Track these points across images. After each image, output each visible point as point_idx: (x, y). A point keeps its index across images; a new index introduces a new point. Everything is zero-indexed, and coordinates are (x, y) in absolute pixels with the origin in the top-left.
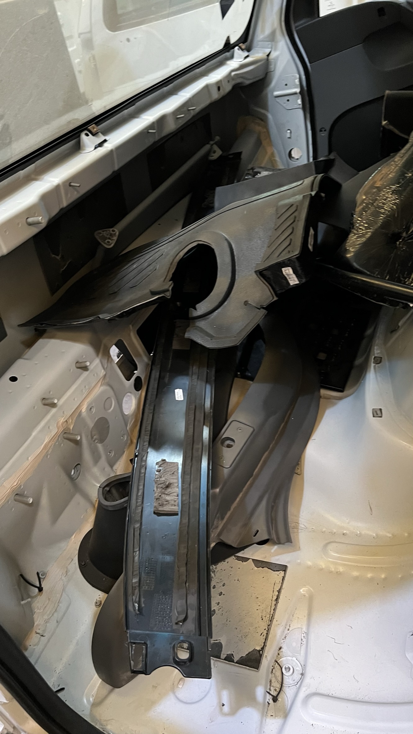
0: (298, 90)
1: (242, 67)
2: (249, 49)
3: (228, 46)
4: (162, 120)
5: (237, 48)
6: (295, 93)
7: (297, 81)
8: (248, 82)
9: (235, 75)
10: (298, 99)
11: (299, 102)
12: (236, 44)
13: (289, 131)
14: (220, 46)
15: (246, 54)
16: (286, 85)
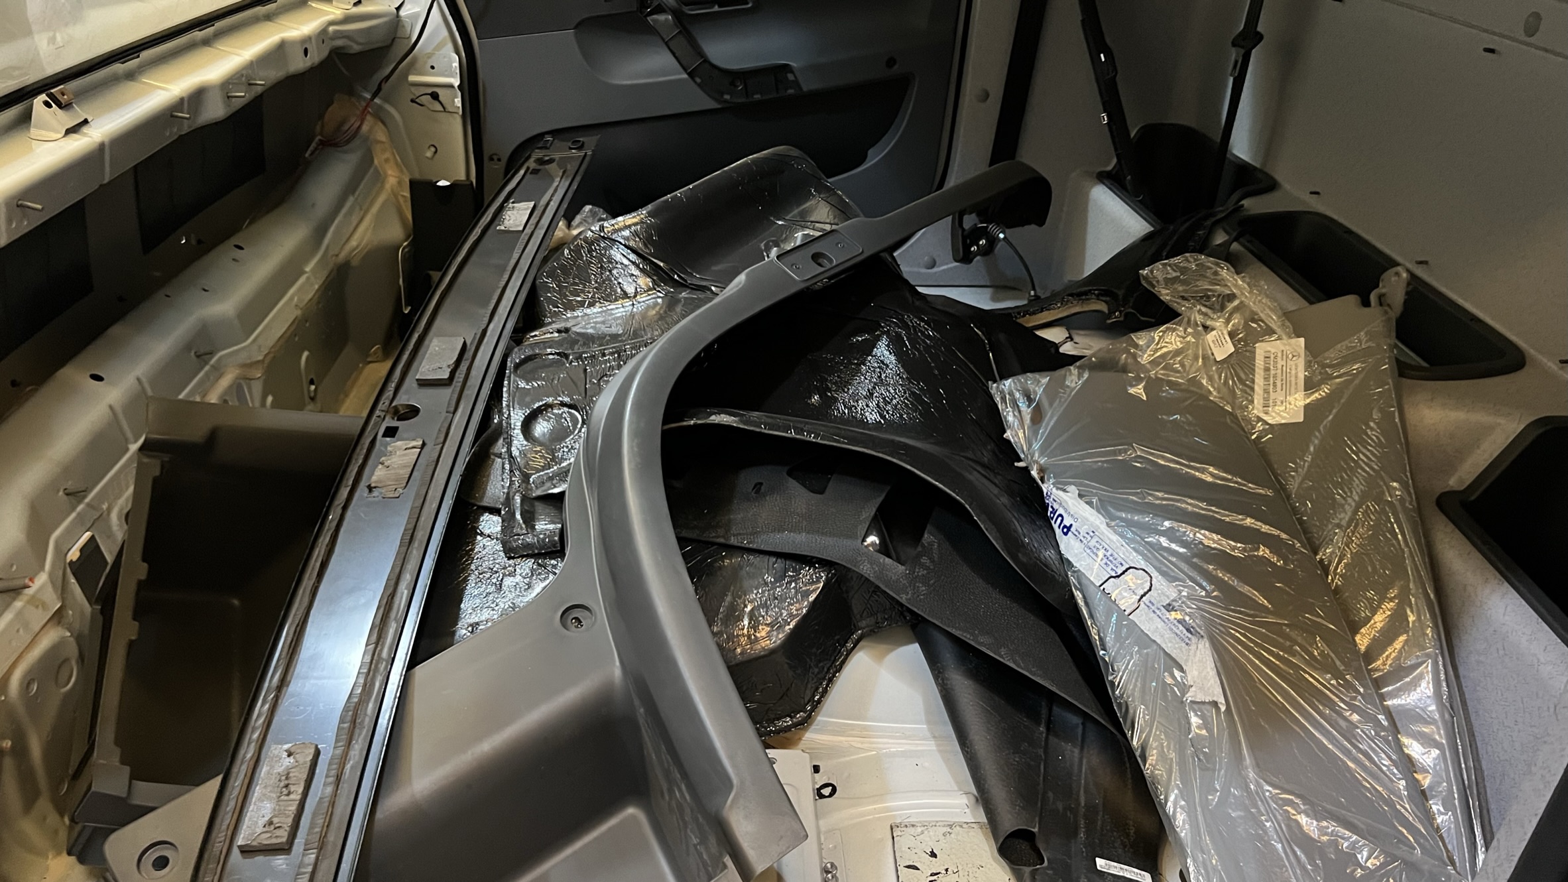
0: (456, 82)
1: (348, 19)
4: (198, 96)
6: (452, 86)
7: (456, 64)
8: (356, 48)
9: (335, 31)
10: (457, 97)
11: (458, 100)
13: (431, 148)
16: (433, 67)
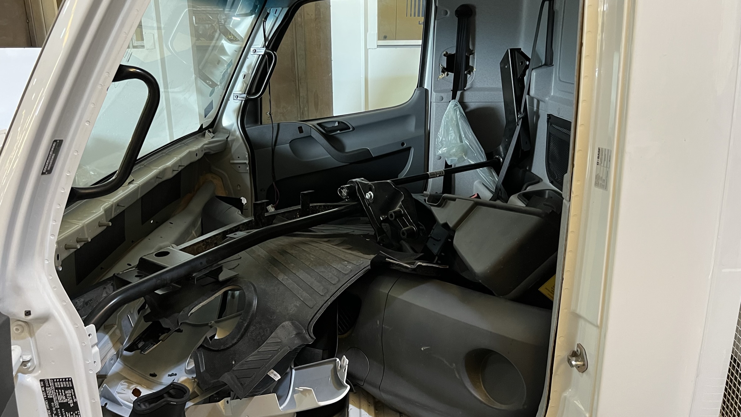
0: (247, 162)
1: (210, 143)
2: (214, 133)
3: (201, 130)
4: (164, 171)
5: (207, 131)
6: (245, 163)
7: (247, 156)
8: (212, 152)
9: (207, 147)
10: (248, 167)
11: (248, 168)
12: (207, 128)
13: (239, 186)
14: (197, 130)
15: (212, 135)
16: (239, 157)
